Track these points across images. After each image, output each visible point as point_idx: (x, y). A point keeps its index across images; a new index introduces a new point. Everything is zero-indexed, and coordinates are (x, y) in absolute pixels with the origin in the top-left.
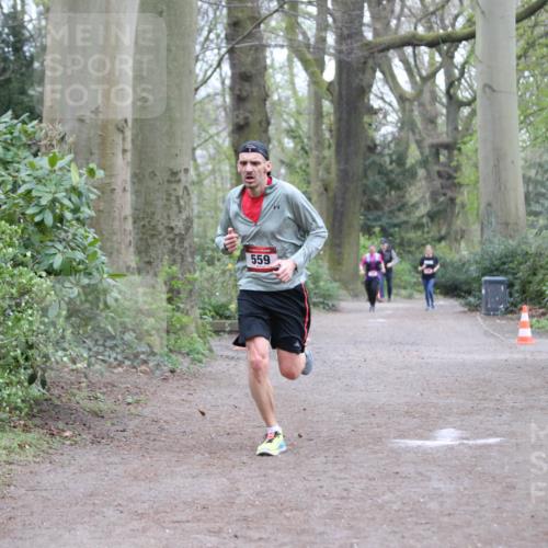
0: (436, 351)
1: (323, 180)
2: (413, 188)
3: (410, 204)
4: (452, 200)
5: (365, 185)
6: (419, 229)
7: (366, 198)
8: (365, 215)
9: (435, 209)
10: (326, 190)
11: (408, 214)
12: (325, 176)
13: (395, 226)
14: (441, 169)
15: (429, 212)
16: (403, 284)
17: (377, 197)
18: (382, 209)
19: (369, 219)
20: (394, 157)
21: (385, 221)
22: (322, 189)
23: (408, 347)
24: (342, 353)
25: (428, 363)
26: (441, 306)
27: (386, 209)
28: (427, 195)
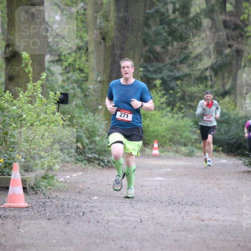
0: (217, 213)
1: (101, 28)
2: (196, 38)
3: (193, 55)
4: (239, 53)
5: (147, 34)
6: (201, 83)
7: (147, 48)
8: (145, 67)
9: (220, 62)
10: (104, 39)
11: (190, 66)
12: (103, 25)
13: (177, 78)
14: (228, 18)
15: (213, 65)
16: (183, 140)
17: (158, 48)
18: (163, 61)
19: (149, 71)
20: (178, 6)
21: (166, 73)
22: (99, 39)
23: (188, 208)
24: (117, 212)
25: (208, 226)
26: (224, 165)
27: (168, 61)
28: (212, 47)
